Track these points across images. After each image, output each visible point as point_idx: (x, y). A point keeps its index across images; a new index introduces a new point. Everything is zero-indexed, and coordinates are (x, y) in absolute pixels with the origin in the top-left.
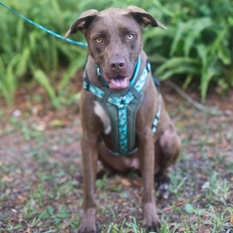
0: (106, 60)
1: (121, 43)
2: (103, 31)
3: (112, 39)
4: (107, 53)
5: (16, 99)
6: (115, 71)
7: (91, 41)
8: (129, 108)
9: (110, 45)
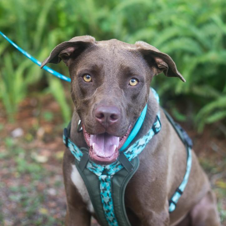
0: (93, 107)
1: (119, 87)
2: (96, 65)
3: (106, 79)
4: (95, 97)
5: (21, 112)
6: (103, 124)
7: (75, 78)
8: (115, 181)
9: (102, 87)
